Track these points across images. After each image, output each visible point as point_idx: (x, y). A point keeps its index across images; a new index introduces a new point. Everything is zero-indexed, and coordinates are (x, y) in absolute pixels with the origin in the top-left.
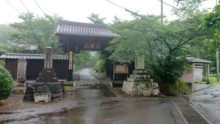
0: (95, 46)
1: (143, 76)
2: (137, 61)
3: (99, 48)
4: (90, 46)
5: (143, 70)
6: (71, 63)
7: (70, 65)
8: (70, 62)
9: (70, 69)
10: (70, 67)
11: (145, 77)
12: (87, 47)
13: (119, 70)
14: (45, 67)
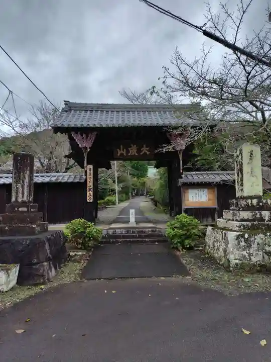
0: (139, 151)
1: (261, 215)
2: (242, 174)
3: (148, 153)
4: (128, 152)
5: (258, 198)
6: (90, 189)
7: (88, 193)
8: (88, 188)
9: (88, 201)
10: (88, 198)
11: (267, 219)
12: (122, 154)
13: (195, 200)
14: (13, 199)
